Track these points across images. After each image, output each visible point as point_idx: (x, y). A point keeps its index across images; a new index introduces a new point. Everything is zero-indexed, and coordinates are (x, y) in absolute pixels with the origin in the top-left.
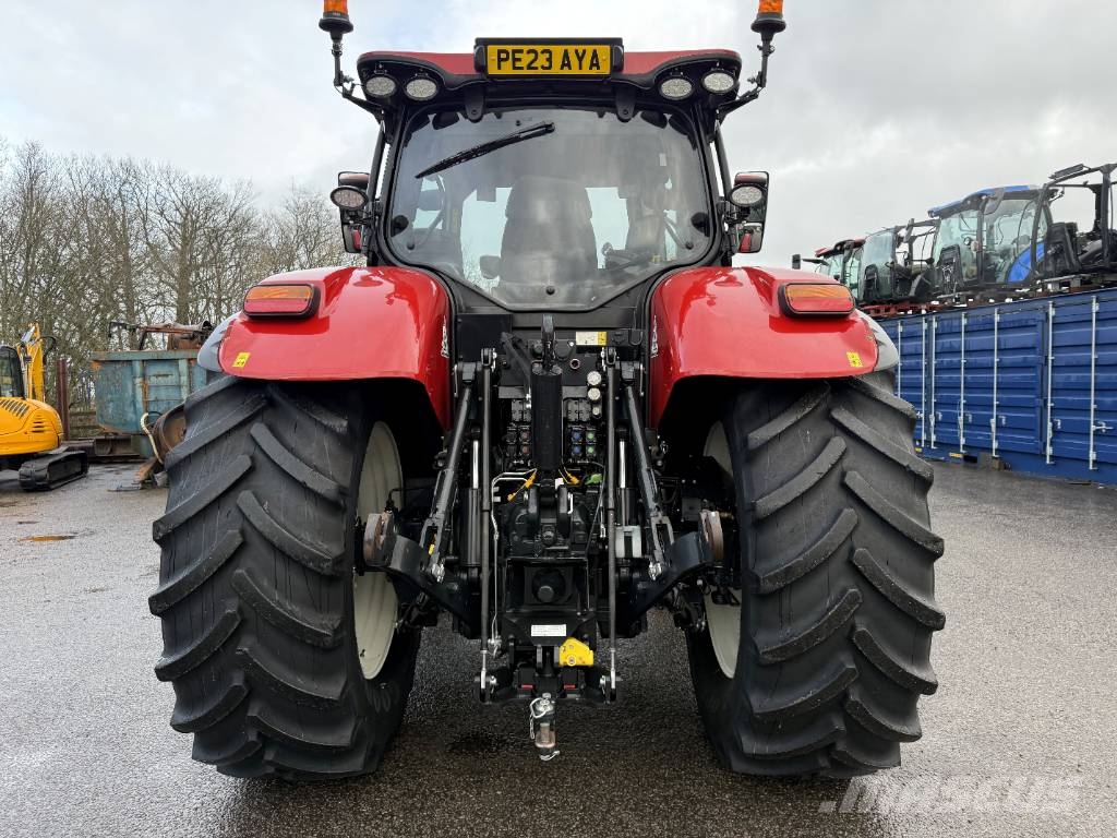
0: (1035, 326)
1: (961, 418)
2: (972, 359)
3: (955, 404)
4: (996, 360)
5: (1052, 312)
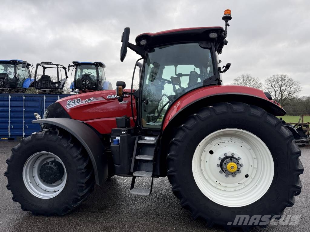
0: (39, 101)
1: (9, 127)
2: (13, 109)
3: (7, 123)
4: (24, 109)
5: (45, 98)
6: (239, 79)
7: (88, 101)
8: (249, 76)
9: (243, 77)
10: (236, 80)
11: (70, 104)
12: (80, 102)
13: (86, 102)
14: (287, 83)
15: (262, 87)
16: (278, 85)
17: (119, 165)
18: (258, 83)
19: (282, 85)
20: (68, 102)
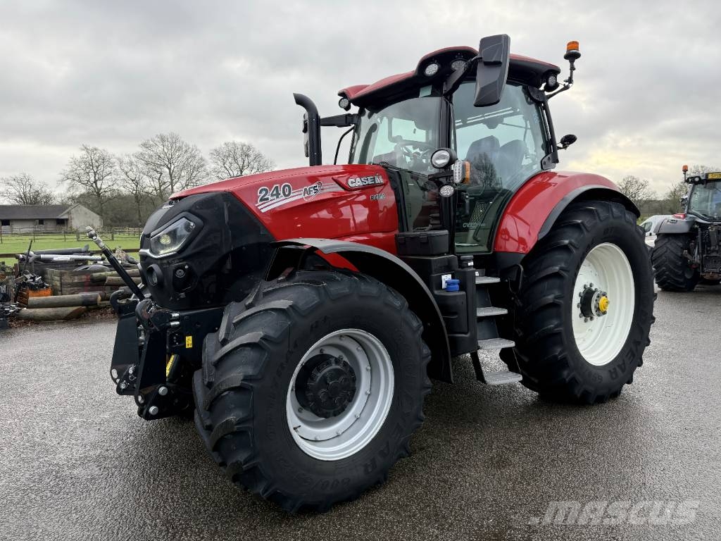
6: (151, 143)
7: (310, 191)
8: (175, 139)
9: (163, 139)
10: (145, 145)
11: (267, 199)
12: (291, 195)
13: (306, 195)
14: (252, 163)
15: (204, 167)
16: (236, 164)
17: (466, 333)
18: (197, 158)
19: (243, 166)
20: (260, 193)
